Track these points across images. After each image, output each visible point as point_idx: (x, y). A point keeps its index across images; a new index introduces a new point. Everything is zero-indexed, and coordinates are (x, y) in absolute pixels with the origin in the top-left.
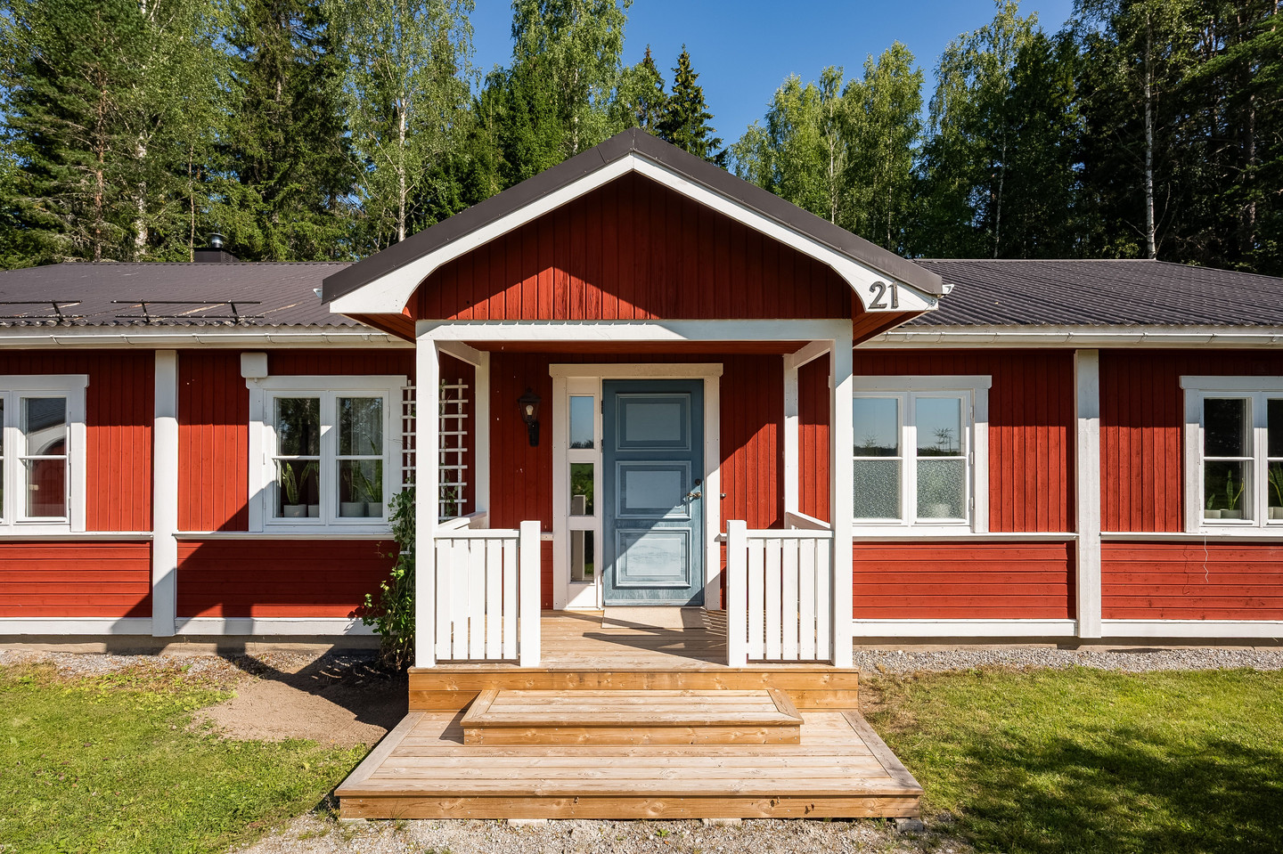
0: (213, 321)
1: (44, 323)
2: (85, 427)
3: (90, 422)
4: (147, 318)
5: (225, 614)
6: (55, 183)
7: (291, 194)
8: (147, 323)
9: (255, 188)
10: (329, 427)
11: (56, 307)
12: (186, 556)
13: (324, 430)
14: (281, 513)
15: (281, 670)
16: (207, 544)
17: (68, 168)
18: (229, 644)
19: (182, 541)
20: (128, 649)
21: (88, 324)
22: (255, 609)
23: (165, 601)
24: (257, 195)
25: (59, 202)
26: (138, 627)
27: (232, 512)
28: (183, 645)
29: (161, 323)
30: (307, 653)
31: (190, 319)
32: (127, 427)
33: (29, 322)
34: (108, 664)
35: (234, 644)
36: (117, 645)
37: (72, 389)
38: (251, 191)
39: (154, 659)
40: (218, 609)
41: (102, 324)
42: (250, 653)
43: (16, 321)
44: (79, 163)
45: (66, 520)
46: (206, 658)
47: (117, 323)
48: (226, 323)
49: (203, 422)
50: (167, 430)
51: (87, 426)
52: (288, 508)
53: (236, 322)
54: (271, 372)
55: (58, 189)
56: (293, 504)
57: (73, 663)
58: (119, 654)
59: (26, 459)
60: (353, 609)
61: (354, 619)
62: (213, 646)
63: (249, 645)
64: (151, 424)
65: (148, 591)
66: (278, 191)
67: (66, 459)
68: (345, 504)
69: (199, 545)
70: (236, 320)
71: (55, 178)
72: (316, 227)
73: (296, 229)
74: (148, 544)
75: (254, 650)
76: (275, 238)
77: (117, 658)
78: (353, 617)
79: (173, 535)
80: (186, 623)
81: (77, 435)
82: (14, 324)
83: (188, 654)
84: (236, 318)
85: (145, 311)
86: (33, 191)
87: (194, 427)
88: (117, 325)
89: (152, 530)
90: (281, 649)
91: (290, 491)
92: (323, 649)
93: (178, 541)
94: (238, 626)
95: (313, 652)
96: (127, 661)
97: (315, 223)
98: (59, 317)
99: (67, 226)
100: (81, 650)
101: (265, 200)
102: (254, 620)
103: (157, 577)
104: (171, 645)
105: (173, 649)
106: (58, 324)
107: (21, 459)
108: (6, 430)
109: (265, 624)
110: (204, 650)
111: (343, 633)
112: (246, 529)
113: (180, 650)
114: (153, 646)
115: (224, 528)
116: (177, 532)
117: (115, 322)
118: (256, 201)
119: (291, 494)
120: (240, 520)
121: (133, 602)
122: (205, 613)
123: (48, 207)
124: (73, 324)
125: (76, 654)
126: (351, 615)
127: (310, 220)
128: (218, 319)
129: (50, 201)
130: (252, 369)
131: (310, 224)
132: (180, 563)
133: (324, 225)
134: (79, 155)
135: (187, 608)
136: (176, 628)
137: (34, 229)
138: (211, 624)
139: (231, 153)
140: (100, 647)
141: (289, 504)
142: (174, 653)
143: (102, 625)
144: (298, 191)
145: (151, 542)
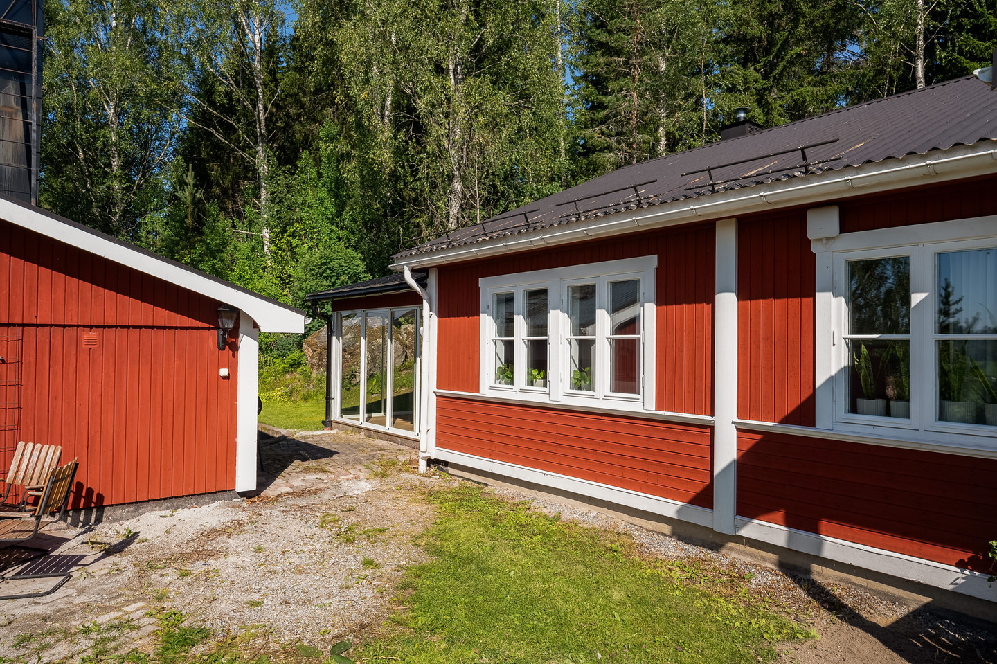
0: (781, 176)
1: (627, 208)
2: (655, 306)
3: (660, 302)
4: (713, 185)
5: (788, 523)
6: (606, 112)
7: (792, 62)
8: (713, 191)
9: (755, 69)
10: (923, 296)
11: (636, 191)
12: (746, 448)
13: (916, 299)
14: (854, 409)
15: (862, 613)
16: (767, 436)
17: (615, 96)
18: (791, 560)
19: (741, 430)
20: (690, 537)
21: (661, 203)
22: (824, 525)
23: (726, 495)
24: (756, 74)
25: (609, 126)
26: (699, 516)
27: (795, 401)
28: (742, 547)
29: (726, 189)
30: (893, 599)
31: (754, 179)
32: (690, 306)
33: (616, 210)
34: (673, 550)
35: (799, 562)
36: (682, 531)
37: (644, 270)
38: (751, 72)
39: (715, 555)
40: (780, 515)
41: (673, 201)
42: (819, 580)
43: (607, 210)
44: (621, 90)
45: (640, 397)
46: (766, 570)
47: (686, 197)
48: (796, 174)
49: (763, 296)
50: (727, 305)
51: (656, 306)
52: (862, 402)
53: (807, 171)
54: (844, 229)
55: (607, 117)
56: (869, 398)
57: (646, 539)
58: (682, 541)
59: (610, 338)
60: (965, 556)
61: (967, 572)
62: (773, 557)
63: (816, 568)
64: (712, 301)
65: (708, 481)
66: (776, 65)
67: (639, 339)
68: (947, 403)
69: (759, 437)
70: (806, 169)
71: (606, 108)
72: (815, 89)
73: (796, 97)
74: (709, 430)
75: (822, 575)
76: (775, 113)
77: (682, 544)
78: (965, 568)
79: (733, 422)
80: (745, 524)
81: (649, 313)
82: (606, 213)
83: (748, 559)
84: (806, 167)
85: (711, 179)
86: (593, 123)
87: (753, 302)
88: (686, 198)
89: (712, 415)
90: (855, 584)
91: (865, 380)
92: (916, 601)
93: (737, 429)
94: (804, 542)
95: (901, 602)
96: (692, 551)
97: (815, 86)
98: (638, 200)
99: (615, 145)
100: (650, 527)
101: (765, 77)
102: (822, 539)
103: (718, 468)
104: (731, 544)
105: (732, 549)
106: (638, 206)
107: (607, 338)
108: (598, 312)
109: (835, 546)
110: (764, 559)
111: (950, 587)
112: (812, 424)
113: (739, 552)
114: (715, 542)
115: (786, 420)
116: (736, 420)
117: (684, 196)
118: (756, 81)
119: (866, 385)
120: (805, 413)
121: (695, 490)
122: (766, 517)
123: (603, 133)
124: (650, 204)
125: (648, 530)
126: (961, 565)
127: (809, 84)
128: (784, 173)
129: (603, 127)
130: (822, 227)
131: (809, 88)
132: (740, 455)
133: (824, 85)
134: (621, 83)
135: (748, 507)
136: (737, 527)
137: (594, 153)
138: (771, 531)
139: (733, 41)
140: (666, 529)
141: (863, 397)
142: (734, 555)
143: (669, 507)
144: (799, 55)
145: (712, 428)
